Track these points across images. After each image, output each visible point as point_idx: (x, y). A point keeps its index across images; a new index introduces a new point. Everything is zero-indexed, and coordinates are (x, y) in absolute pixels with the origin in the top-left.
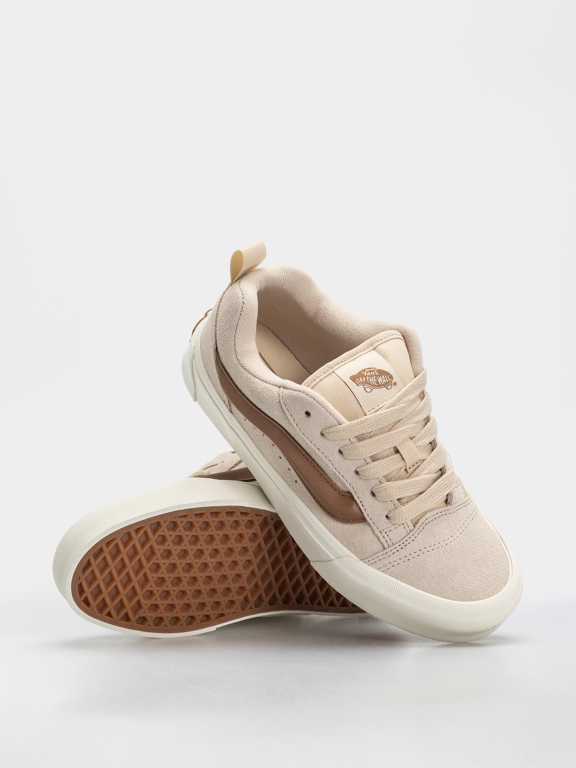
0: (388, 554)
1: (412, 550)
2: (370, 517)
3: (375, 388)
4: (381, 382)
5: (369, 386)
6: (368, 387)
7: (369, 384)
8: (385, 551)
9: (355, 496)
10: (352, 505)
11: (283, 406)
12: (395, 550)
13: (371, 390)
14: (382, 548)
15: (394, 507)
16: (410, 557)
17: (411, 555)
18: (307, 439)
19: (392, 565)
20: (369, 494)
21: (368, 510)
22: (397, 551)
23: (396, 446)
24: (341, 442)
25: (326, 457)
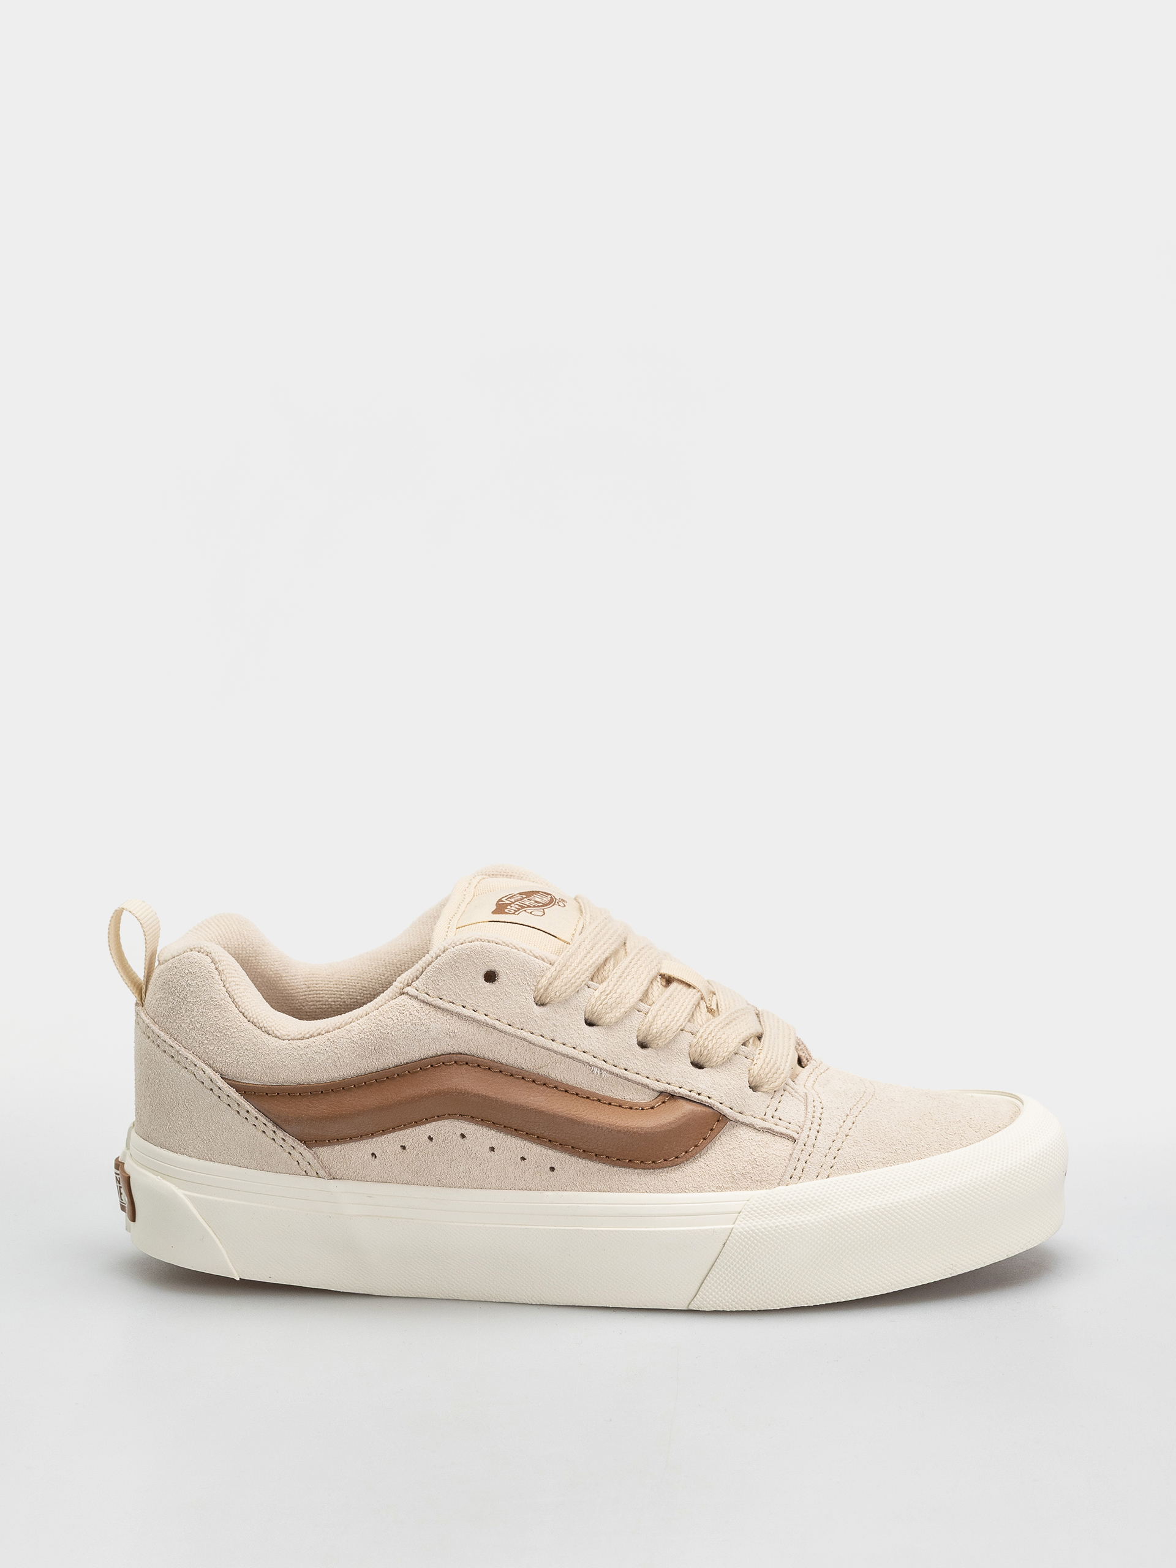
0: (809, 1144)
1: (836, 1121)
2: (727, 1104)
3: (546, 908)
4: (542, 901)
5: (533, 910)
9: (673, 1087)
10: (682, 1106)
12: (814, 1132)
13: (542, 912)
16: (845, 1130)
17: (842, 1128)
18: (522, 1032)
19: (830, 1157)
20: (691, 1069)
21: (713, 1094)
22: (818, 1132)
23: (661, 972)
24: (579, 999)
25: (574, 1048)
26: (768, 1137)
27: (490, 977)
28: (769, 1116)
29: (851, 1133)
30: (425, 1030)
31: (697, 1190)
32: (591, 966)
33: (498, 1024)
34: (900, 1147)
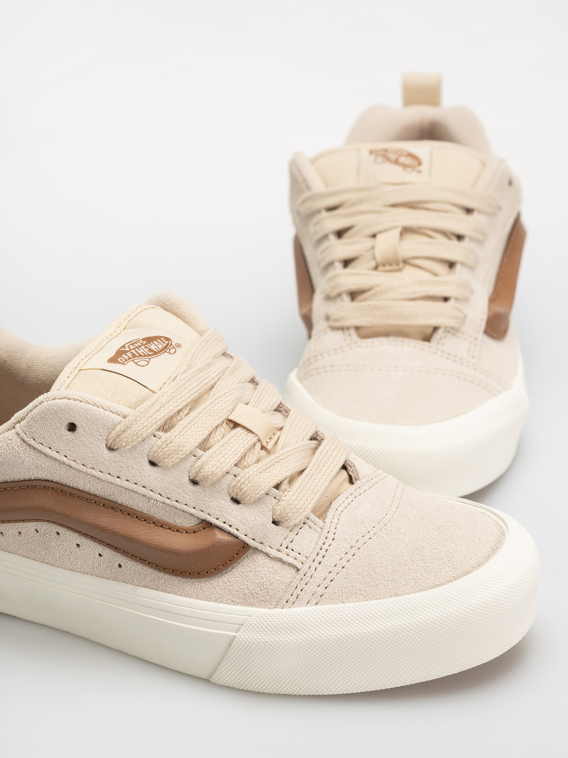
0: (309, 575)
1: (340, 552)
2: (250, 536)
3: (152, 358)
4: (156, 349)
5: (142, 359)
6: (140, 360)
7: (140, 355)
8: (302, 572)
9: (212, 518)
10: (215, 534)
11: (32, 442)
12: (316, 564)
13: (148, 361)
14: (293, 571)
15: (276, 500)
16: (344, 562)
17: (343, 559)
18: (93, 470)
19: (323, 587)
20: (230, 504)
21: (241, 527)
22: (320, 563)
23: (229, 418)
24: (144, 446)
25: (135, 483)
26: (279, 565)
27: (72, 427)
28: (284, 546)
29: (347, 565)
30: (21, 462)
31: (216, 601)
32: (160, 419)
33: (73, 464)
34: (381, 582)
